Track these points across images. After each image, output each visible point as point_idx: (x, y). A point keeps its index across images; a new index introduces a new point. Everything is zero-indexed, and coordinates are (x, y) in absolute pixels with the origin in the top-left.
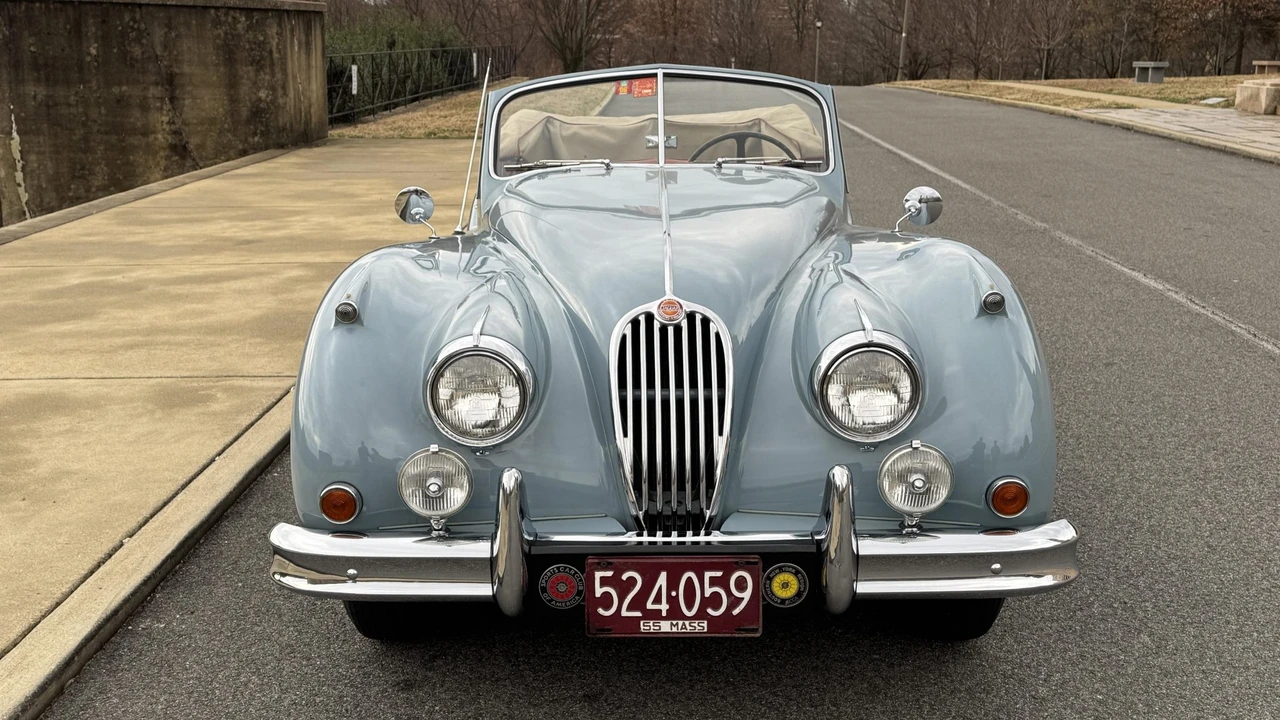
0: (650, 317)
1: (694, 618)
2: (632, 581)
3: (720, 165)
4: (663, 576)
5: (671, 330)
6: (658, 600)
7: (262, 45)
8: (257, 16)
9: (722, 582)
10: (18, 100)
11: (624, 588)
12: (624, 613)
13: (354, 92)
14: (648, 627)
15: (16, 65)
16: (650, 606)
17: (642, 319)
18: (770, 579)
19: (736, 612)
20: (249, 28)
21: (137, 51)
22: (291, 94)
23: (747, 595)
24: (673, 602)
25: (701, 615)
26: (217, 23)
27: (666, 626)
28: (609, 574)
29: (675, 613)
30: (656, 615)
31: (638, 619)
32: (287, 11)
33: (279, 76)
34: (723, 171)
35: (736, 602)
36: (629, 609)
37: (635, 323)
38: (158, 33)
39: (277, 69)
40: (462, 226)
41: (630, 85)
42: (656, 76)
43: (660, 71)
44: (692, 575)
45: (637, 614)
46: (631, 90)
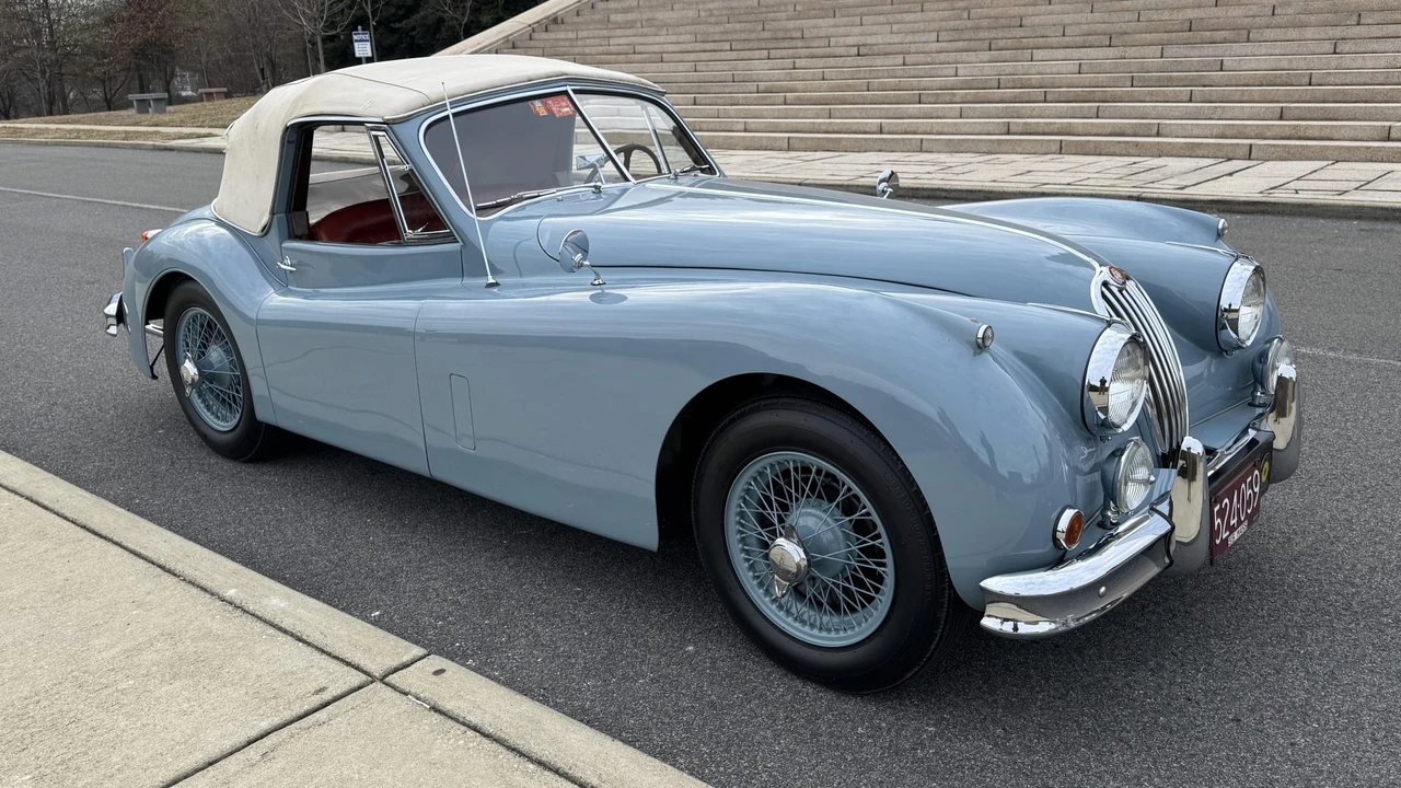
0: (1105, 284)
1: (1244, 520)
2: (1226, 504)
3: (677, 175)
4: (1235, 491)
5: (1124, 292)
6: (1234, 517)
9: (1251, 485)
11: (1221, 514)
12: (1224, 536)
14: (1231, 541)
16: (1232, 523)
17: (1104, 289)
18: (1262, 470)
19: (1255, 506)
23: (1257, 490)
24: (1238, 511)
25: (1247, 515)
27: (1236, 535)
28: (1218, 507)
29: (1240, 522)
30: (1231, 529)
31: (1228, 537)
34: (679, 181)
35: (1255, 493)
36: (1226, 531)
37: (1101, 292)
40: (490, 277)
41: (545, 105)
42: (566, 93)
43: (569, 89)
44: (1243, 486)
45: (1228, 533)
46: (549, 110)
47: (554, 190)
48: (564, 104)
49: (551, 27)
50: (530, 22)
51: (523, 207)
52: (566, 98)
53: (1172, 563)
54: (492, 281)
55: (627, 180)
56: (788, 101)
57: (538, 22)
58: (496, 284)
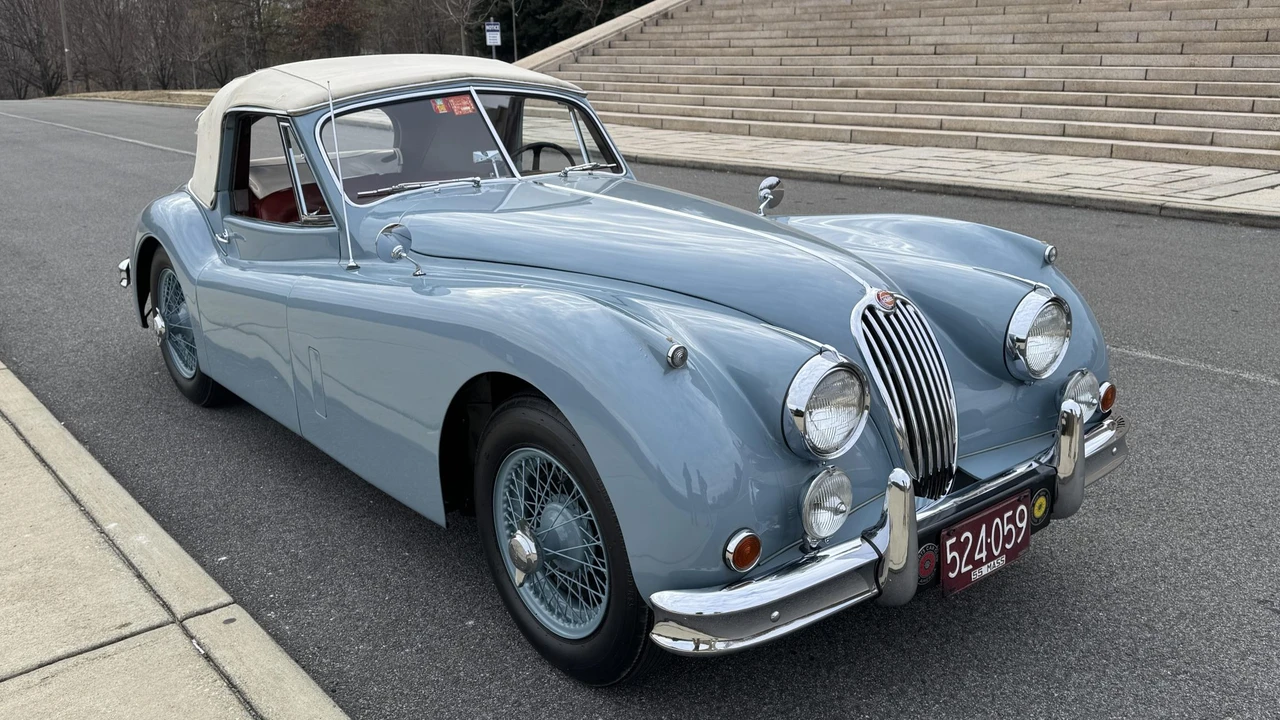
0: (871, 308)
1: (999, 556)
2: (967, 538)
3: (566, 173)
4: (984, 526)
5: (892, 317)
6: (981, 551)
9: (1011, 520)
11: (959, 547)
12: (964, 570)
14: (976, 575)
16: (977, 557)
17: (867, 313)
18: (1034, 505)
19: (1019, 541)
23: (1023, 525)
24: (989, 546)
25: (1004, 551)
27: (985, 570)
28: (954, 540)
29: (991, 557)
30: (979, 564)
31: (970, 571)
34: (569, 179)
35: (1019, 530)
36: (966, 565)
37: (865, 318)
40: (351, 260)
41: (446, 104)
42: (469, 93)
43: (472, 89)
44: (998, 520)
45: (970, 567)
46: (450, 109)
47: (437, 182)
48: (465, 103)
49: (662, 21)
50: (642, 17)
51: (405, 196)
52: (468, 97)
53: (880, 592)
54: (353, 264)
55: (514, 176)
56: (860, 96)
57: (650, 17)
58: (356, 267)
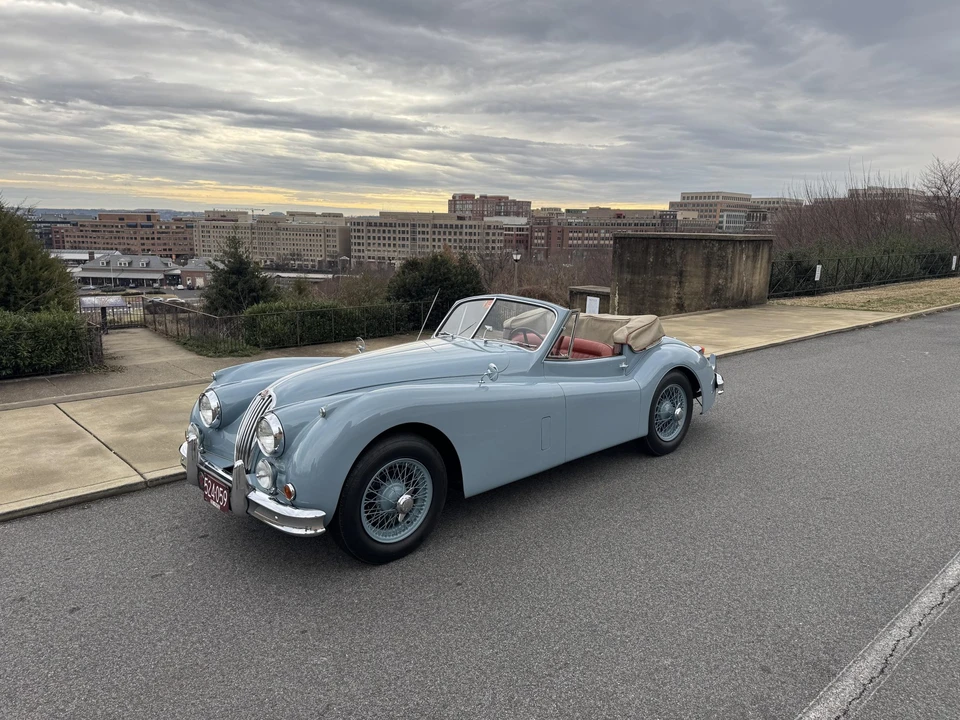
7: (723, 257)
8: (723, 243)
10: (620, 281)
11: (209, 484)
13: (817, 278)
15: (621, 265)
19: (224, 505)
20: (719, 249)
21: (669, 260)
22: (736, 282)
23: (226, 500)
24: (215, 496)
26: (705, 247)
28: (207, 480)
32: (740, 242)
33: (730, 273)
38: (679, 252)
39: (729, 270)
